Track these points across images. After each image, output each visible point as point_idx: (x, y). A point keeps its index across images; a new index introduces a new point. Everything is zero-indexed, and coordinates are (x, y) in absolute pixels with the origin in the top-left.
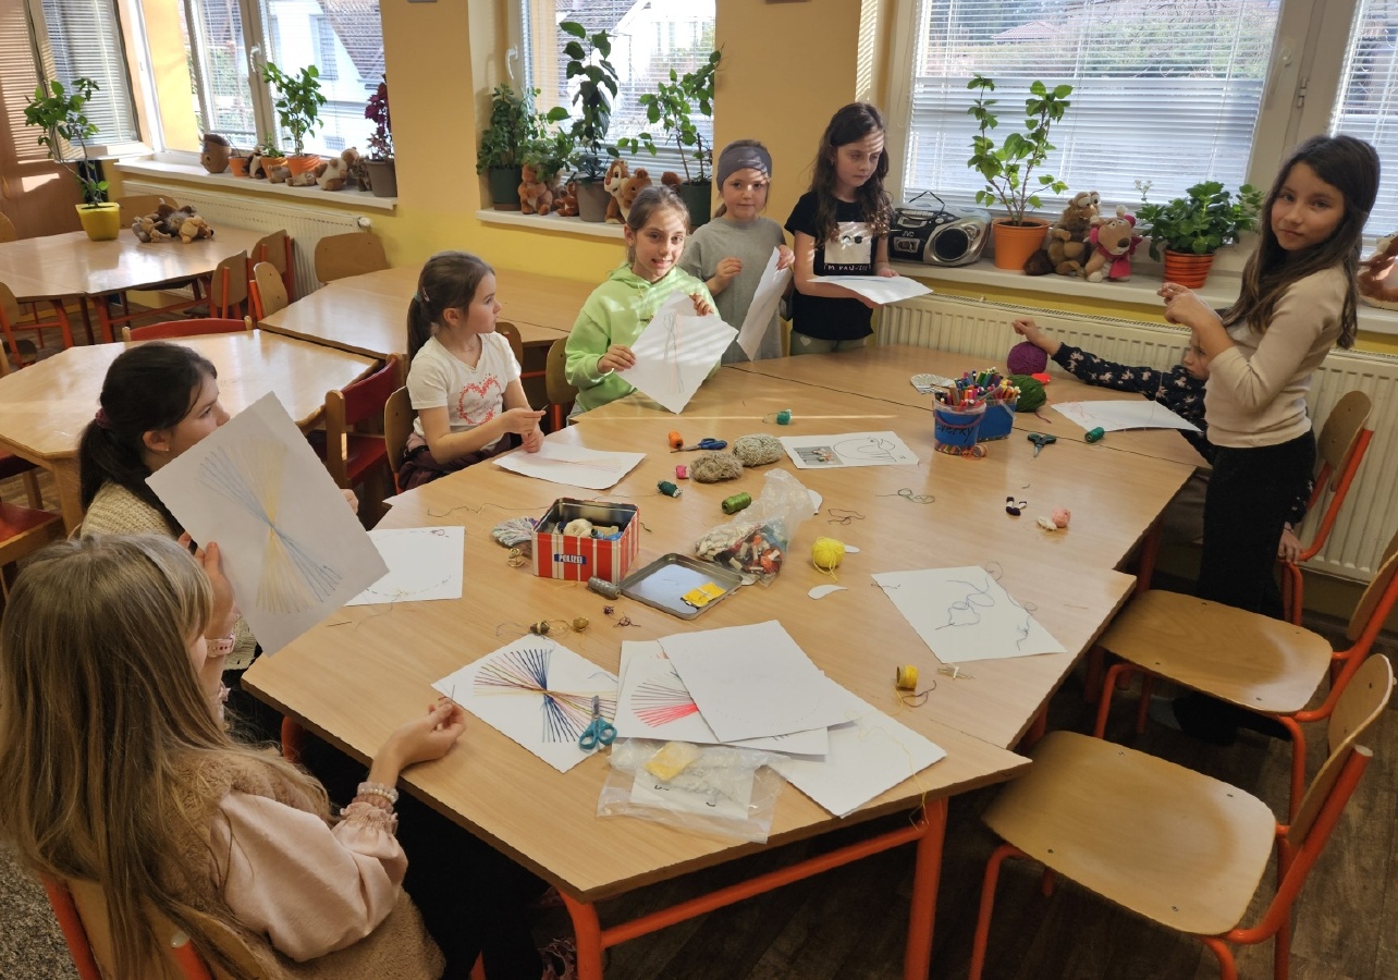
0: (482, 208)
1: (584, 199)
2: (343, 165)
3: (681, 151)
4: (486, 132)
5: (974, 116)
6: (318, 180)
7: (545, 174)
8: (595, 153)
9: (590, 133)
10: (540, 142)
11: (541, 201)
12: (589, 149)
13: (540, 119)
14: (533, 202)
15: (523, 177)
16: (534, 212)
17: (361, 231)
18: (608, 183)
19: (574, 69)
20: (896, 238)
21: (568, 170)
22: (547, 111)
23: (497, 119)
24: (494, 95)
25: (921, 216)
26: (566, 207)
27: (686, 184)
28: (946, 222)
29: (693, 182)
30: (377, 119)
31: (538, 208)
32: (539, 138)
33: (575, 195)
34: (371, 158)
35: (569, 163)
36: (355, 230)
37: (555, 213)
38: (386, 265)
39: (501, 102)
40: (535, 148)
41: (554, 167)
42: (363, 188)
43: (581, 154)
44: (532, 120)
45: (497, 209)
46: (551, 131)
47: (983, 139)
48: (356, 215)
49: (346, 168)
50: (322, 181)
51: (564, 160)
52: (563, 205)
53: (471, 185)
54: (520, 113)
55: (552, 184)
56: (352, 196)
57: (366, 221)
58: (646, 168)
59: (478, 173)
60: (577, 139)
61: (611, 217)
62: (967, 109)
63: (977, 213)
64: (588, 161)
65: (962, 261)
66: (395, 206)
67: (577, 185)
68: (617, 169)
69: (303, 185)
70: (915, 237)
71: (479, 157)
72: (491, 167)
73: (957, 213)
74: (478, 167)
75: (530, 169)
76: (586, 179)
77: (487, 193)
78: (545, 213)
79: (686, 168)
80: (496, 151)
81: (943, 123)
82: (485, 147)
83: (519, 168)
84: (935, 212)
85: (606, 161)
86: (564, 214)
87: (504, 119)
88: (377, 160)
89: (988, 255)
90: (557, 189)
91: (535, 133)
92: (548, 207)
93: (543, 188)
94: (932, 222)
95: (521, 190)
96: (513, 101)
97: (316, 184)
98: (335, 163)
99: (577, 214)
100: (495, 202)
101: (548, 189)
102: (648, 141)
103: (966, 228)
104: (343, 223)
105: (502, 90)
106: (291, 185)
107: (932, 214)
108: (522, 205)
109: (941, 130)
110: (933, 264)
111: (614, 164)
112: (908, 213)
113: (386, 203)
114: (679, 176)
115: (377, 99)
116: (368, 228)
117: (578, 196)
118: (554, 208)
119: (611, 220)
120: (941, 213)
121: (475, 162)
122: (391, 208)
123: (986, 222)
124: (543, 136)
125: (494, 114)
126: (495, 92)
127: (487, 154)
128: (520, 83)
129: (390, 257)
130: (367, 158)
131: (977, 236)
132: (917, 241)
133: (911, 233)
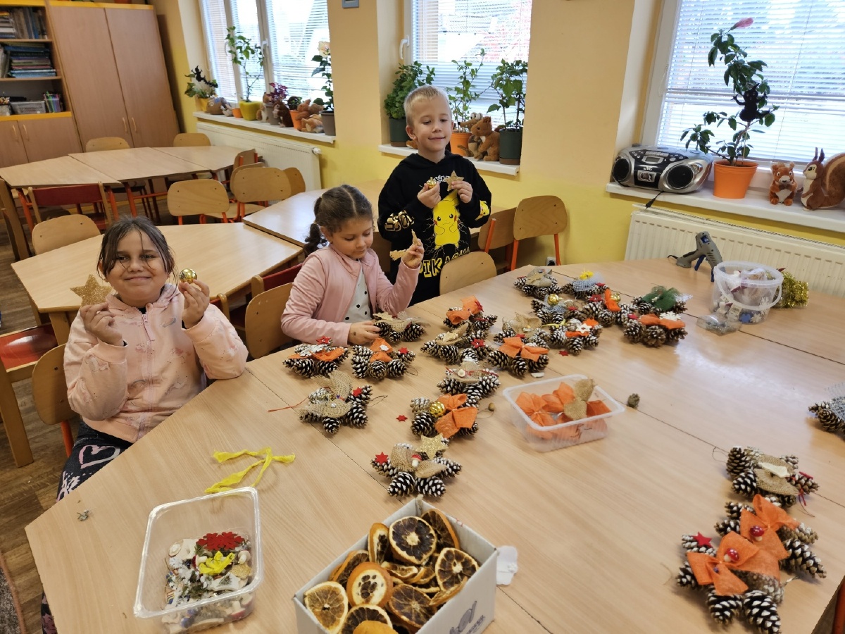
0: (383, 144)
20: (639, 171)
25: (659, 156)
28: (678, 160)
36: (310, 156)
45: (392, 144)
48: (312, 146)
57: (317, 150)
65: (689, 189)
66: (334, 141)
70: (653, 171)
77: (386, 133)
82: (386, 105)
84: (670, 153)
89: (707, 185)
94: (667, 161)
100: (391, 141)
103: (692, 166)
104: (304, 152)
107: (667, 155)
110: (666, 192)
112: (650, 153)
113: (329, 139)
116: (319, 155)
120: (675, 153)
122: (332, 142)
123: (708, 162)
127: (387, 109)
131: (700, 171)
132: (655, 173)
133: (651, 168)
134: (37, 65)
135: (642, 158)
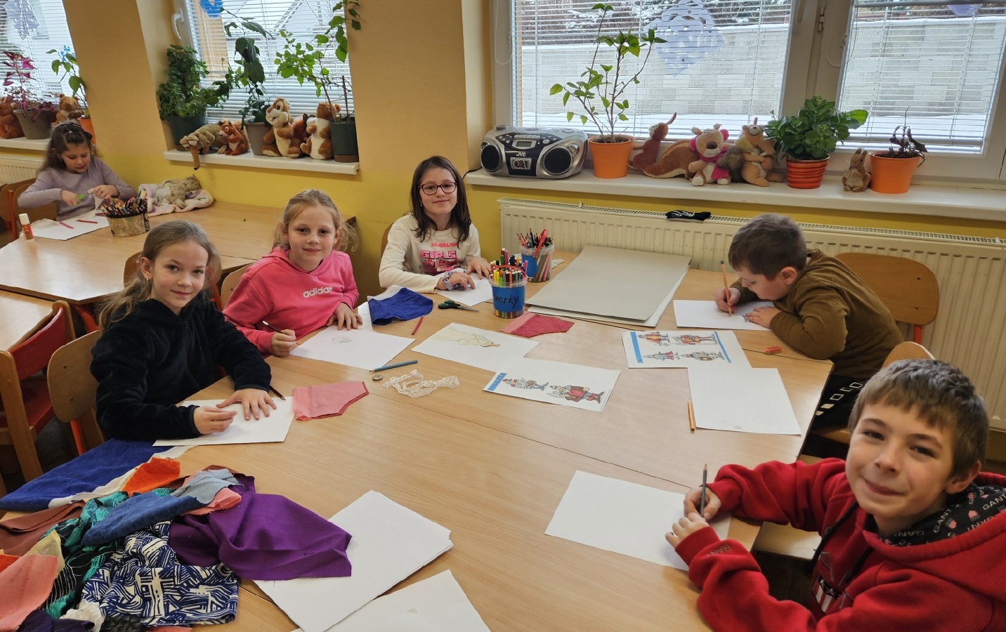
0: (169, 150)
4: (162, 86)
20: (512, 158)
23: (172, 71)
25: (531, 139)
29: (343, 118)
53: (156, 130)
59: (161, 120)
61: (269, 150)
65: (568, 174)
70: (527, 156)
71: (160, 106)
72: (171, 114)
74: (160, 114)
77: (170, 136)
82: (163, 99)
84: (541, 135)
89: (588, 165)
94: (540, 145)
103: (568, 147)
105: (174, 48)
107: (539, 137)
110: (544, 178)
112: (520, 136)
120: (547, 135)
121: (157, 111)
123: (583, 141)
125: (169, 67)
126: (168, 50)
127: (165, 104)
128: (187, 41)
131: (577, 153)
132: (530, 160)
133: (524, 154)
135: (511, 142)
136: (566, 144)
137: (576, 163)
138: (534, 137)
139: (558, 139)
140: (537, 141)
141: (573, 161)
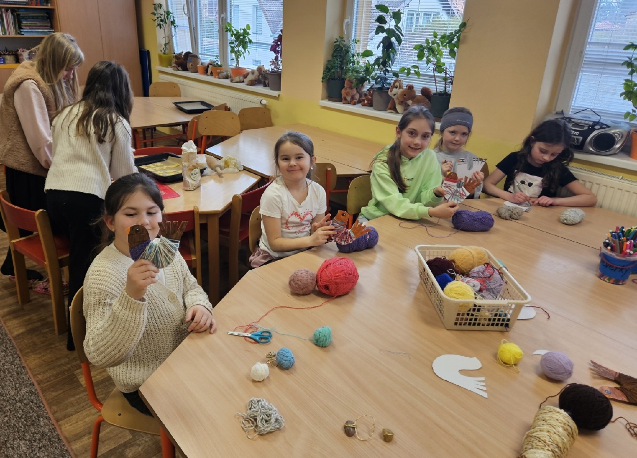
0: (322, 99)
1: (376, 98)
2: (257, 73)
3: (434, 76)
4: (329, 61)
5: (625, 66)
6: (245, 80)
7: (357, 84)
8: (385, 74)
9: (384, 64)
10: (356, 68)
11: (353, 98)
12: (382, 72)
13: (358, 55)
14: (349, 98)
15: (345, 85)
16: (349, 103)
17: (261, 106)
18: (391, 91)
19: (379, 30)
21: (369, 82)
22: (361, 51)
23: (335, 54)
24: (335, 42)
25: (584, 123)
26: (366, 102)
27: (435, 94)
28: (601, 128)
29: (439, 94)
30: (276, 52)
31: (351, 101)
32: (356, 65)
33: (372, 96)
34: (270, 70)
35: (370, 79)
36: (258, 105)
37: (360, 105)
38: (271, 124)
39: (339, 46)
40: (353, 70)
41: (362, 81)
42: (265, 86)
43: (378, 75)
44: (353, 55)
45: (330, 100)
46: (362, 62)
47: (631, 81)
48: (260, 98)
49: (258, 74)
50: (246, 80)
51: (368, 77)
52: (364, 100)
53: (318, 87)
54: (347, 52)
55: (360, 90)
56: (260, 89)
57: (264, 102)
58: (414, 84)
59: (322, 82)
60: (376, 67)
61: (390, 109)
62: (622, 62)
63: (622, 124)
64: (381, 79)
66: (279, 95)
67: (374, 91)
68: (397, 84)
69: (237, 82)
70: (579, 135)
71: (324, 73)
72: (329, 79)
73: (609, 123)
74: (323, 78)
75: (349, 81)
76: (379, 88)
77: (325, 91)
78: (354, 104)
79: (436, 85)
80: (332, 71)
81: (603, 69)
82: (327, 69)
83: (343, 80)
84: (594, 122)
85: (391, 80)
86: (364, 105)
87: (339, 54)
88: (273, 72)
90: (362, 92)
91: (354, 62)
92: (356, 101)
93: (355, 91)
94: (592, 128)
95: (343, 91)
96: (345, 46)
97: (243, 82)
98: (253, 72)
99: (372, 106)
100: (329, 97)
101: (357, 92)
102: (416, 70)
103: (614, 133)
104: (253, 102)
105: (339, 40)
106: (232, 81)
107: (591, 123)
108: (343, 99)
109: (602, 73)
110: (590, 153)
111: (396, 81)
112: (576, 121)
113: (275, 93)
114: (431, 89)
115: (276, 42)
116: (265, 105)
117: (374, 96)
118: (359, 102)
119: (390, 111)
120: (598, 122)
121: (322, 76)
122: (277, 96)
123: (627, 130)
124: (358, 64)
125: (334, 52)
126: (336, 40)
127: (328, 72)
128: (349, 36)
129: (274, 120)
130: (269, 70)
131: (621, 139)
132: (581, 138)
133: (577, 133)
134: (40, 26)
136: (613, 131)
137: (618, 146)
138: (587, 122)
139: (608, 126)
140: (589, 126)
141: (617, 144)
